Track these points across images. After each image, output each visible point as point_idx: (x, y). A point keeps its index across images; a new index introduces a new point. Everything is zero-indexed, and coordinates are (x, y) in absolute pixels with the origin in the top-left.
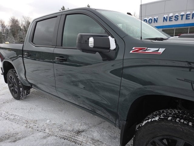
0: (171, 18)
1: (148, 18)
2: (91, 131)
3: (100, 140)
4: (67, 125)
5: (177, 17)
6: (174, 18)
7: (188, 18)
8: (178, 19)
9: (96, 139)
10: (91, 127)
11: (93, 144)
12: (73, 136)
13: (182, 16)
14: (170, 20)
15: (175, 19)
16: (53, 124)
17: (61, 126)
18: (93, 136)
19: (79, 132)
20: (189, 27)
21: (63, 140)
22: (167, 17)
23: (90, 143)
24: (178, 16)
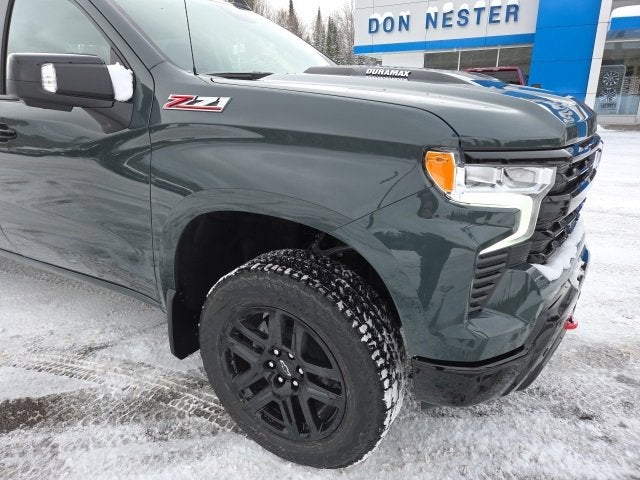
0: (448, 16)
1: (382, 15)
2: (129, 344)
3: (148, 363)
4: (58, 335)
5: (464, 14)
6: (455, 18)
7: (495, 19)
8: (467, 20)
9: (136, 361)
10: (130, 335)
11: (124, 373)
12: (67, 361)
13: (479, 10)
14: (444, 26)
15: (458, 22)
16: (12, 337)
17: (37, 340)
18: (129, 355)
19: (89, 350)
20: (499, 48)
21: (34, 373)
22: (436, 14)
23: (115, 371)
24: (466, 11)
